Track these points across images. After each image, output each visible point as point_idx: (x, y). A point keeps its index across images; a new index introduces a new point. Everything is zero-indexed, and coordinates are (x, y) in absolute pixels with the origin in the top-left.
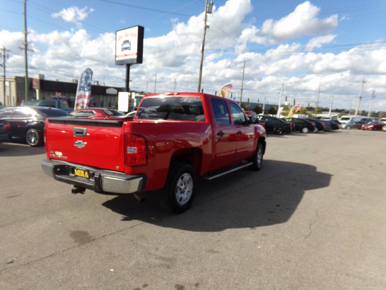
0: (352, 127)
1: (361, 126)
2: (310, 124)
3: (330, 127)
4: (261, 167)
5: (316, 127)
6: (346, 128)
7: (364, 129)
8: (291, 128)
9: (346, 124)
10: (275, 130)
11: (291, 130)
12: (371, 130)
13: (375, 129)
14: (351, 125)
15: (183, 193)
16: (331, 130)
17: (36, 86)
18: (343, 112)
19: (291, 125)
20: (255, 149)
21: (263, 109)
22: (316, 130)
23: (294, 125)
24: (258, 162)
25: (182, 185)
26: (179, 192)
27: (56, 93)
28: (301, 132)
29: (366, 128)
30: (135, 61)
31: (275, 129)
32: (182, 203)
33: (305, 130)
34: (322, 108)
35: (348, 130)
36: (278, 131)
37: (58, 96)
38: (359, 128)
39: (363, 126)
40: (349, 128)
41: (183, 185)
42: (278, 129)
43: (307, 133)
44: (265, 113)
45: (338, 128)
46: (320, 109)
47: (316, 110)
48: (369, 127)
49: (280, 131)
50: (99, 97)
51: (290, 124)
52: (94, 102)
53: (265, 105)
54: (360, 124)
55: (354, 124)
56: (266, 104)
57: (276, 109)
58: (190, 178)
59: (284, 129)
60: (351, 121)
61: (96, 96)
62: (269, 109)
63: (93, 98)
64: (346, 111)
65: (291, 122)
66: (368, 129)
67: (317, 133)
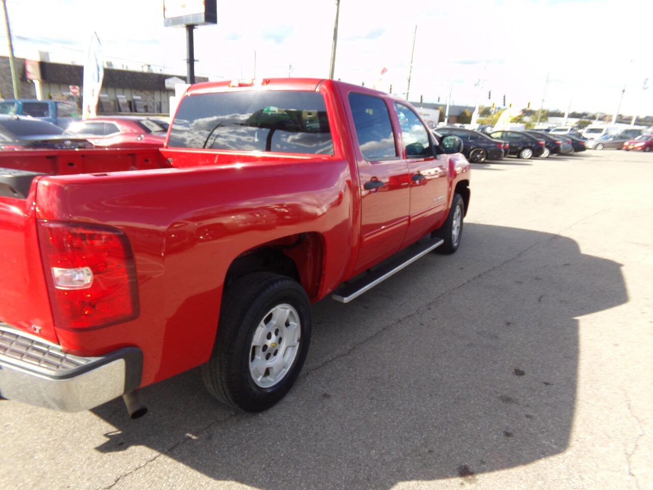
0: (605, 146)
1: (623, 143)
2: (537, 143)
3: (570, 147)
4: (458, 245)
5: (547, 147)
6: (595, 148)
7: (627, 150)
8: (503, 150)
9: (596, 141)
10: (473, 155)
11: (503, 155)
12: (639, 151)
13: (648, 149)
14: (605, 141)
15: (272, 355)
16: (571, 153)
17: (34, 74)
18: (584, 117)
19: (503, 145)
20: (450, 207)
21: (447, 114)
22: (546, 152)
23: (508, 145)
24: (454, 235)
25: (269, 337)
26: (260, 356)
27: (71, 87)
28: (519, 157)
29: (631, 147)
30: (202, 18)
31: (472, 152)
32: (271, 382)
33: (527, 153)
34: (548, 111)
35: (599, 152)
36: (478, 156)
37: (75, 93)
38: (620, 147)
39: (626, 144)
40: (600, 147)
41: (273, 336)
42: (477, 152)
43: (530, 158)
44: (448, 122)
45: (583, 148)
46: (545, 112)
47: (540, 115)
48: (637, 145)
49: (481, 158)
50: (154, 94)
51: (500, 144)
52: (145, 104)
53: (450, 107)
54: (621, 141)
55: (611, 139)
56: (452, 104)
57: (468, 114)
58: (291, 313)
59: (489, 152)
60: (605, 135)
61: (148, 93)
62: (457, 113)
63: (141, 96)
64: (589, 116)
65: (502, 138)
66: (634, 149)
67: (547, 158)
